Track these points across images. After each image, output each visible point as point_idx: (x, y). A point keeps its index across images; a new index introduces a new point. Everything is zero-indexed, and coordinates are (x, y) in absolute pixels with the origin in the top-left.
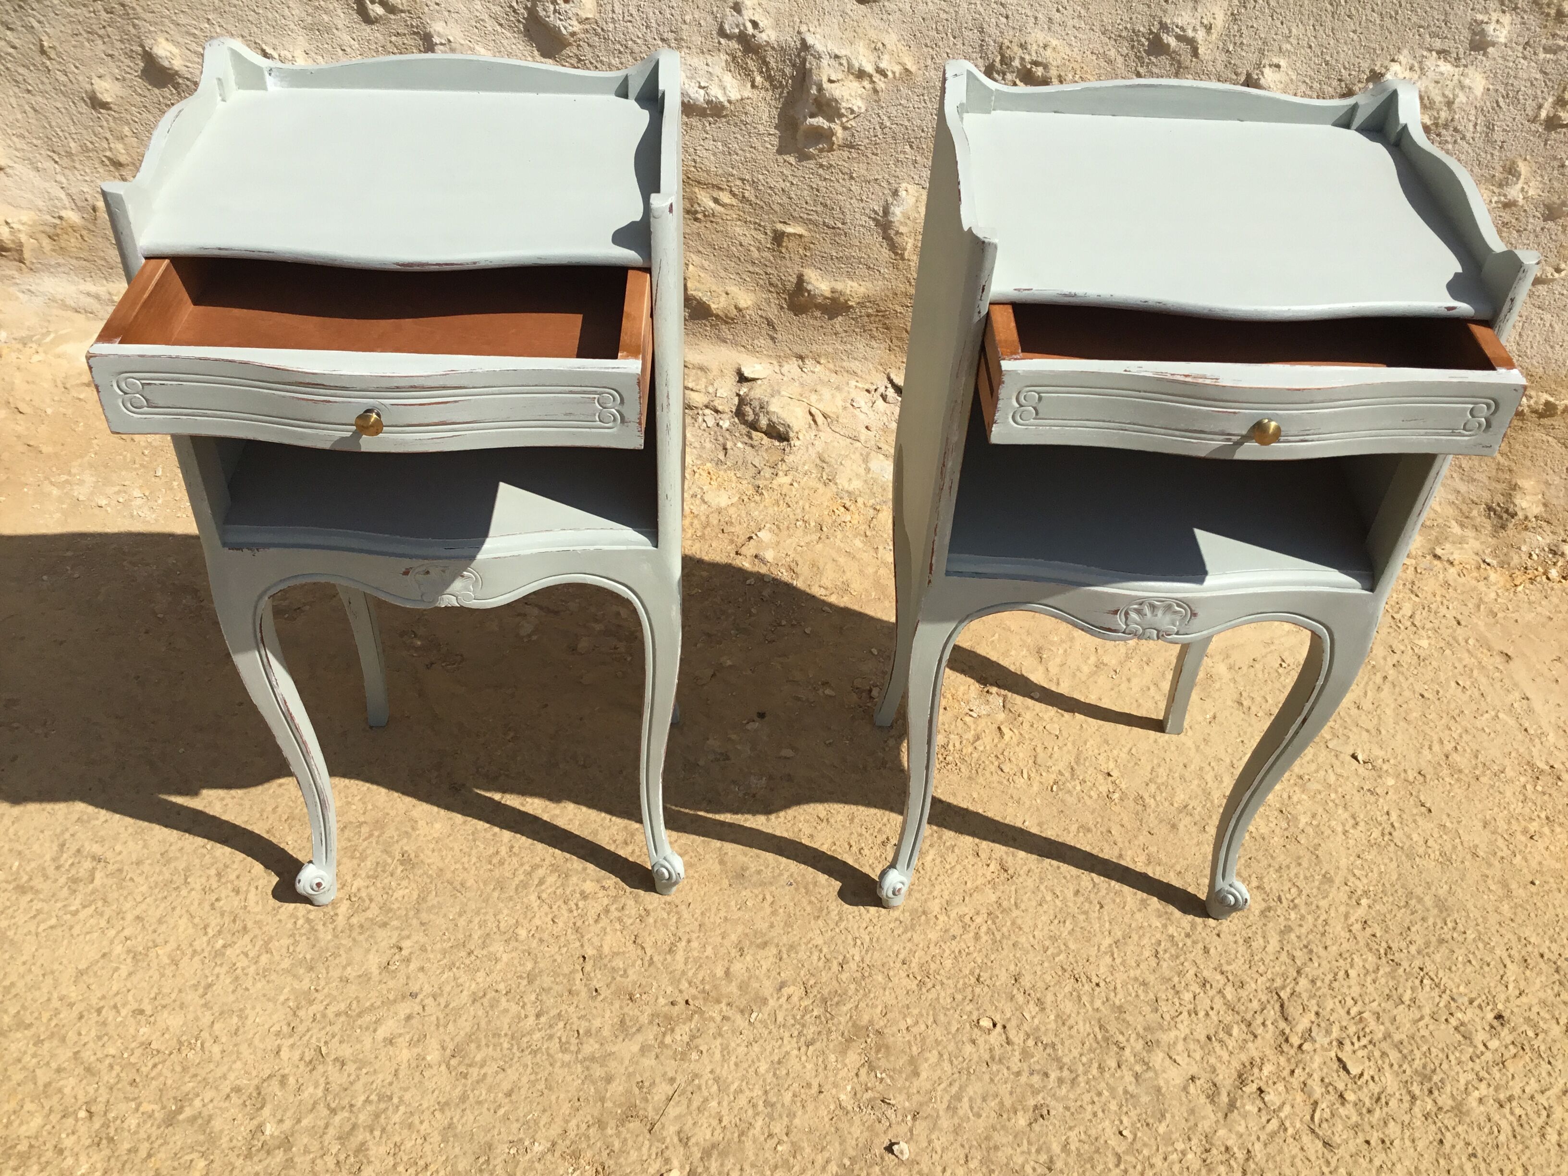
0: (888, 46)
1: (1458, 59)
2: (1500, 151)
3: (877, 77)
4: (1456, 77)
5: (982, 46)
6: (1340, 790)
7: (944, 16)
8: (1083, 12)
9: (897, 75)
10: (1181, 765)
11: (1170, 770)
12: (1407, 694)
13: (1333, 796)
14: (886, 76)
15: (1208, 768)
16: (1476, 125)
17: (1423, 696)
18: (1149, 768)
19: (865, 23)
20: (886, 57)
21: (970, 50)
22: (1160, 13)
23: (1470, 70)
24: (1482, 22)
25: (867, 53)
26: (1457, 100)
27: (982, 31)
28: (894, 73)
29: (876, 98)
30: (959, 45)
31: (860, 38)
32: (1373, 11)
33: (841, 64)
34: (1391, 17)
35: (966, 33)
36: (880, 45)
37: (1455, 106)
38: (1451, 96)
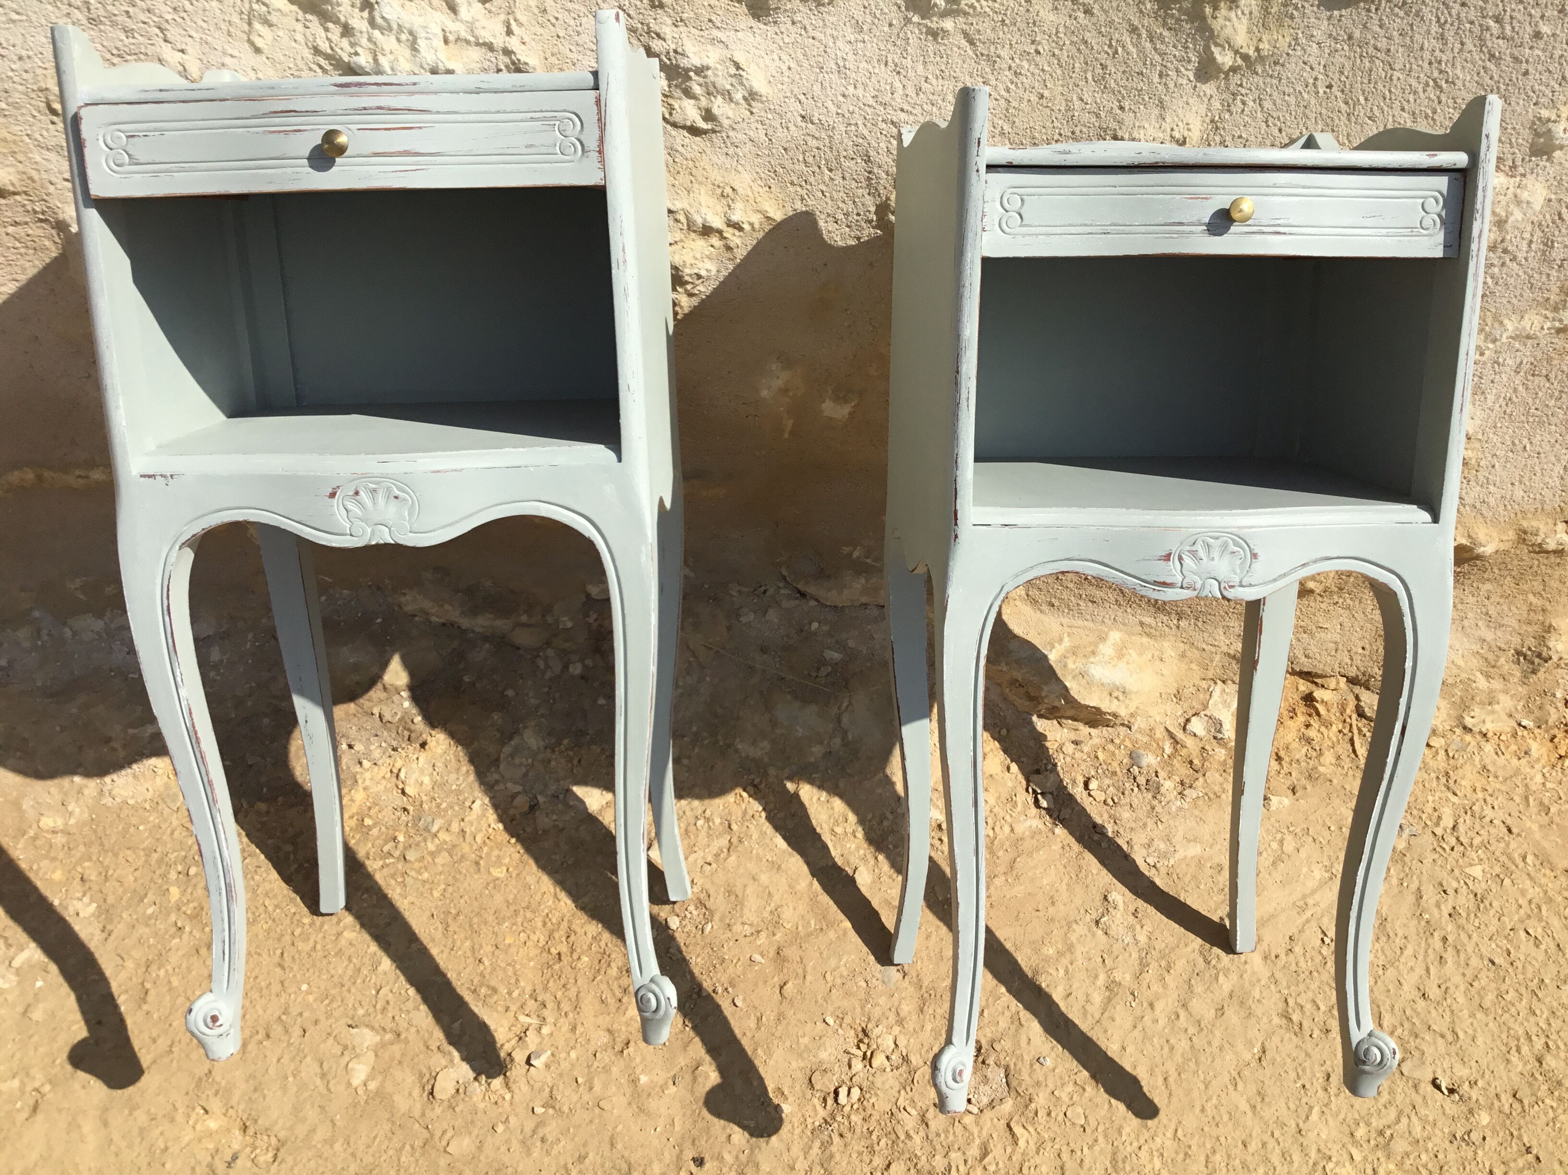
0: (740, 191)
1: (1514, 167)
2: (1559, 271)
3: (729, 233)
4: (1511, 190)
5: (869, 179)
6: (1430, 1145)
7: (813, 143)
8: (1007, 128)
9: (757, 226)
10: (1240, 1146)
11: (1229, 1156)
12: (1475, 962)
13: (1424, 1157)
14: (741, 229)
15: (1271, 1143)
16: (1531, 242)
17: (1493, 963)
18: (1203, 1159)
19: (704, 162)
20: (739, 205)
21: (854, 185)
22: (1114, 125)
23: (1530, 180)
24: (1549, 120)
25: (712, 202)
26: (1512, 219)
27: (868, 160)
28: (752, 225)
29: (729, 255)
30: (838, 180)
31: (701, 183)
32: (1403, 109)
33: (677, 221)
34: (1427, 117)
35: (846, 164)
36: (728, 190)
37: (1508, 226)
38: (1504, 214)
